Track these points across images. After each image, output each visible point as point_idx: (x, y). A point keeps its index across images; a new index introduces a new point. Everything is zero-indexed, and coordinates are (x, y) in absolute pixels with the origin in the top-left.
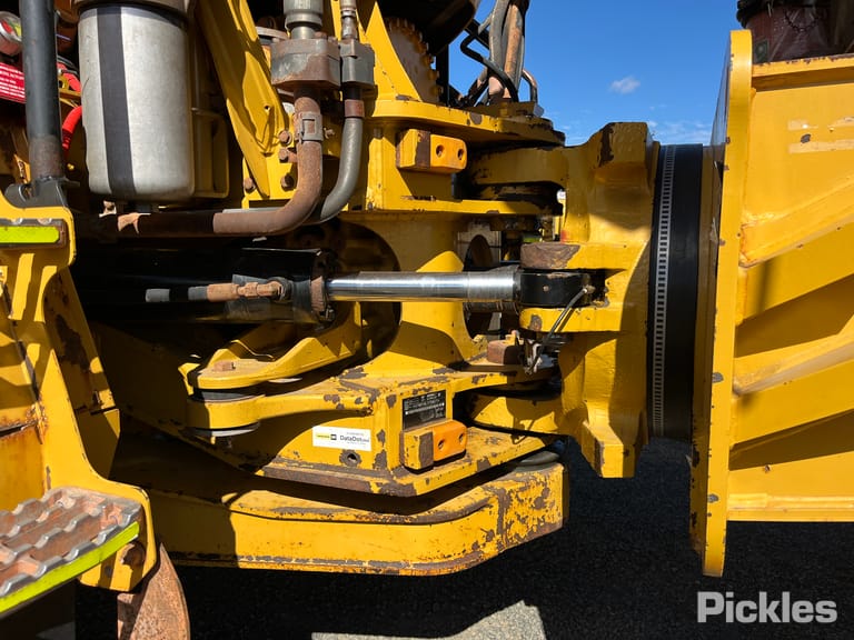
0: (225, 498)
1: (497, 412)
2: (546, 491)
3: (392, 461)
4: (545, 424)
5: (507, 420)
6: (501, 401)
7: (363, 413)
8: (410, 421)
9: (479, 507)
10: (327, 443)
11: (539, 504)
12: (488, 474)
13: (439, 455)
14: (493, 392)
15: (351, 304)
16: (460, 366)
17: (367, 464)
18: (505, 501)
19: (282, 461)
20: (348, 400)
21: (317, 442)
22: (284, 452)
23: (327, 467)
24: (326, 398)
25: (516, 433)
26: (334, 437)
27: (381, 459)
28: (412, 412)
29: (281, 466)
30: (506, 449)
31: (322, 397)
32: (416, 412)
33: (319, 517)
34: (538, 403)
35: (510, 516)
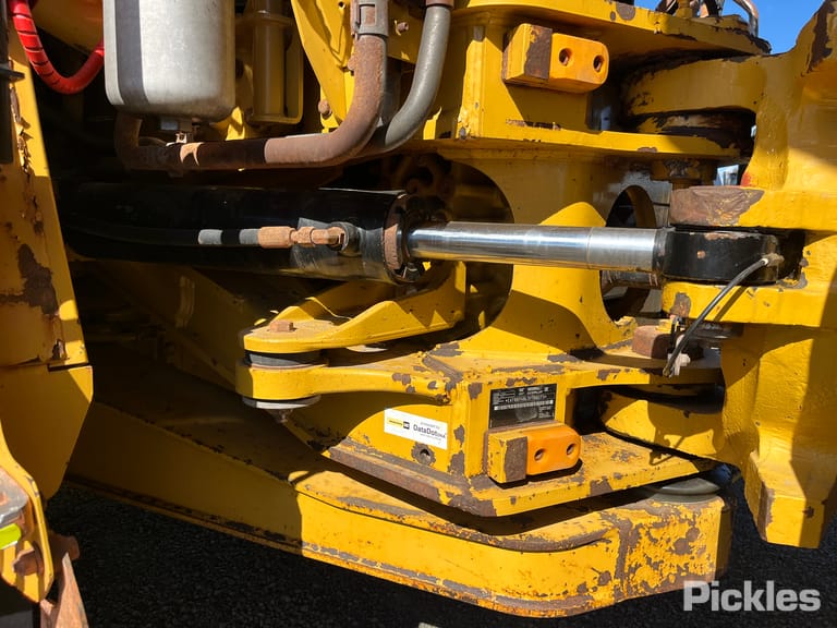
0: (293, 476)
1: (635, 418)
2: (694, 532)
3: (472, 466)
4: (700, 444)
5: (647, 432)
6: (641, 406)
7: (439, 401)
8: (500, 418)
9: (591, 540)
10: (399, 431)
11: (682, 547)
12: (606, 499)
13: (533, 469)
14: (632, 392)
15: (452, 264)
16: (590, 353)
17: (442, 465)
18: (630, 539)
19: (350, 445)
20: (420, 384)
21: (389, 428)
22: (354, 434)
23: (397, 460)
24: (395, 377)
25: (658, 449)
26: (406, 425)
27: (457, 461)
28: (504, 407)
29: (349, 450)
30: (640, 469)
31: (390, 375)
32: (508, 407)
33: (389, 517)
34: (692, 415)
35: (635, 557)
